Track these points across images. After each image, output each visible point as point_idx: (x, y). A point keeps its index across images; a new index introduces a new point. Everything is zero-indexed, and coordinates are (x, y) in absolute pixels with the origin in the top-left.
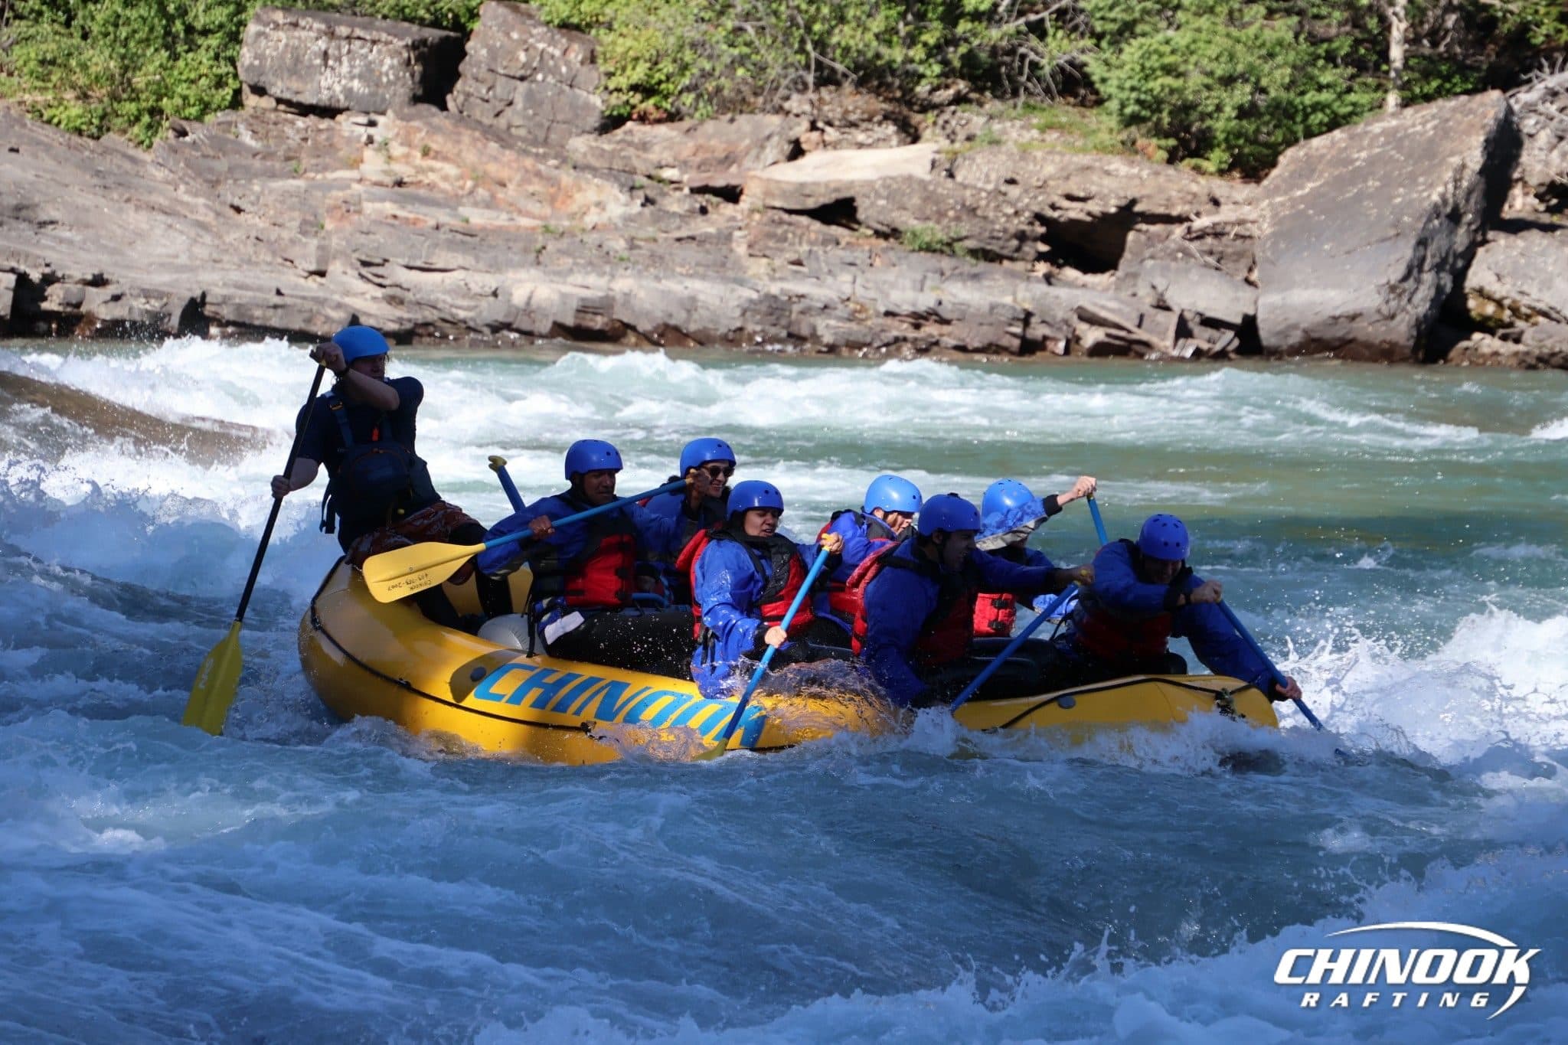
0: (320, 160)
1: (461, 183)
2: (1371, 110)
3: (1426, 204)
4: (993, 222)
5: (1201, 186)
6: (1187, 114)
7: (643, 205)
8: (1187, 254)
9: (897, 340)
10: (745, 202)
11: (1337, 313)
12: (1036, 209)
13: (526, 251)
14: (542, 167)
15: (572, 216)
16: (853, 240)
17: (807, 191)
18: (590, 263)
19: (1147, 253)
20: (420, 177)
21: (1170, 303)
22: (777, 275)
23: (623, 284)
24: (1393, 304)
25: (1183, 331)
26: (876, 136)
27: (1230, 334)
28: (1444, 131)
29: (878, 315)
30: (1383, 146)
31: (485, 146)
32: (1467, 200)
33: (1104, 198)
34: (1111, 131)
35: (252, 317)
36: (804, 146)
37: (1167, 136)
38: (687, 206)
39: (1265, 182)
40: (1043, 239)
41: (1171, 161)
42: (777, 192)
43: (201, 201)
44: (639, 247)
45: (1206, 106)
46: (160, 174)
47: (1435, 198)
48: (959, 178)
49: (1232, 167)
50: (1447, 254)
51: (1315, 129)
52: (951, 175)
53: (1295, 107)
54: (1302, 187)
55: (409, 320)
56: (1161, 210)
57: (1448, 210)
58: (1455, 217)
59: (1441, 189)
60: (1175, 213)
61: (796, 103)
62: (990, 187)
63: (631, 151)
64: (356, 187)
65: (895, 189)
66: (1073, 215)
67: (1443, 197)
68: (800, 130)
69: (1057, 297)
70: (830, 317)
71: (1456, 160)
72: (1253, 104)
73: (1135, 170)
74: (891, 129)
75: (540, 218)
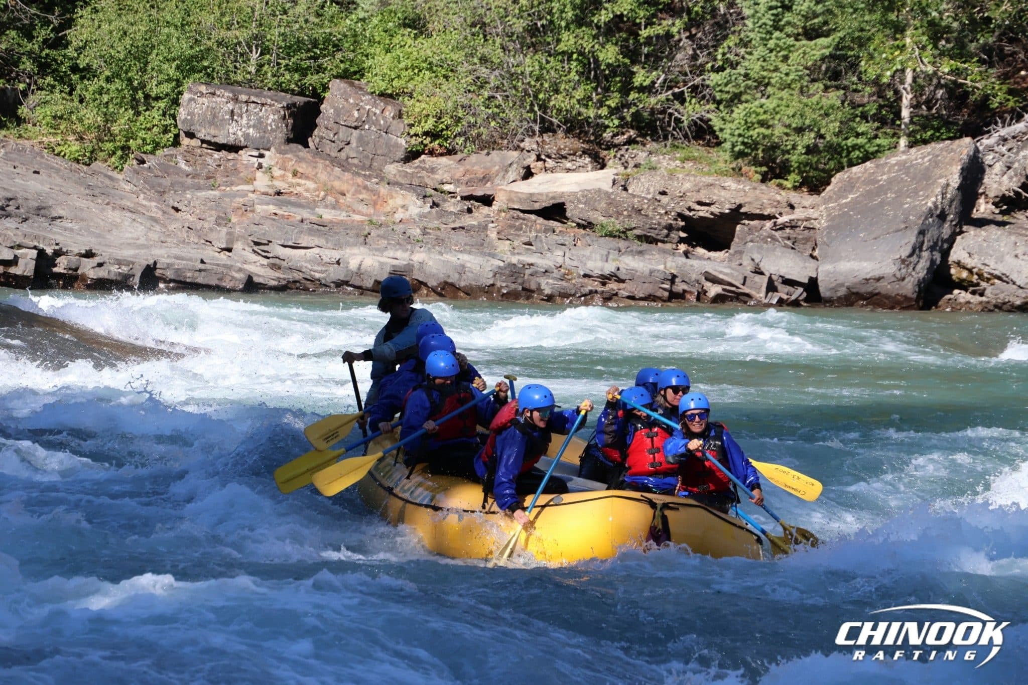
0: (228, 179)
1: (317, 193)
2: (889, 149)
3: (924, 208)
4: (652, 219)
5: (783, 196)
6: (774, 152)
7: (431, 207)
8: (774, 239)
9: (591, 292)
10: (496, 206)
11: (868, 277)
12: (679, 210)
13: (357, 236)
14: (368, 183)
15: (387, 214)
16: (564, 229)
17: (535, 199)
18: (399, 244)
19: (749, 238)
20: (291, 190)
21: (763, 270)
22: (516, 251)
23: (419, 257)
24: (904, 271)
25: (771, 287)
26: (578, 164)
27: (801, 290)
28: (935, 163)
29: (579, 277)
30: (897, 172)
31: (332, 170)
32: (950, 206)
33: (721, 203)
34: (726, 161)
35: (185, 277)
36: (533, 171)
37: (761, 166)
38: (459, 208)
39: (823, 194)
40: (683, 229)
41: (763, 181)
42: (515, 199)
43: (154, 204)
44: (429, 233)
45: (786, 145)
46: (128, 187)
47: (930, 204)
48: (630, 191)
49: (802, 185)
50: (938, 240)
51: (855, 161)
52: (625, 189)
53: (842, 147)
54: (847, 198)
55: (284, 279)
56: (758, 212)
57: (938, 212)
58: (942, 217)
59: (933, 199)
60: (766, 213)
61: (528, 143)
62: (650, 196)
63: (424, 173)
64: (250, 195)
65: (590, 197)
66: (701, 214)
67: (935, 204)
68: (531, 160)
69: (692, 266)
70: (549, 277)
71: (943, 181)
72: (816, 145)
73: (741, 187)
74: (588, 160)
75: (366, 215)
